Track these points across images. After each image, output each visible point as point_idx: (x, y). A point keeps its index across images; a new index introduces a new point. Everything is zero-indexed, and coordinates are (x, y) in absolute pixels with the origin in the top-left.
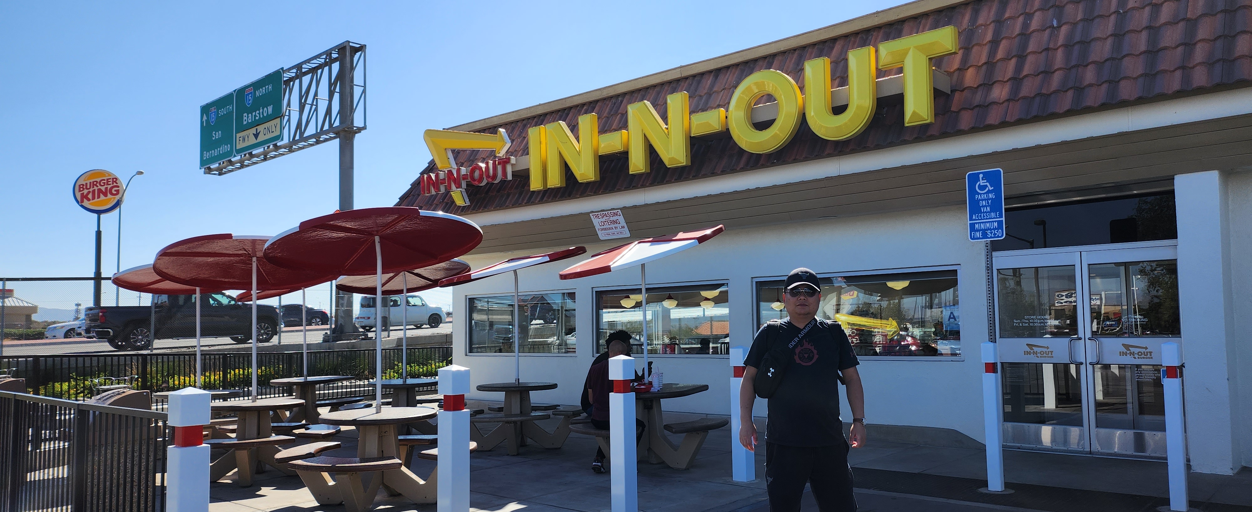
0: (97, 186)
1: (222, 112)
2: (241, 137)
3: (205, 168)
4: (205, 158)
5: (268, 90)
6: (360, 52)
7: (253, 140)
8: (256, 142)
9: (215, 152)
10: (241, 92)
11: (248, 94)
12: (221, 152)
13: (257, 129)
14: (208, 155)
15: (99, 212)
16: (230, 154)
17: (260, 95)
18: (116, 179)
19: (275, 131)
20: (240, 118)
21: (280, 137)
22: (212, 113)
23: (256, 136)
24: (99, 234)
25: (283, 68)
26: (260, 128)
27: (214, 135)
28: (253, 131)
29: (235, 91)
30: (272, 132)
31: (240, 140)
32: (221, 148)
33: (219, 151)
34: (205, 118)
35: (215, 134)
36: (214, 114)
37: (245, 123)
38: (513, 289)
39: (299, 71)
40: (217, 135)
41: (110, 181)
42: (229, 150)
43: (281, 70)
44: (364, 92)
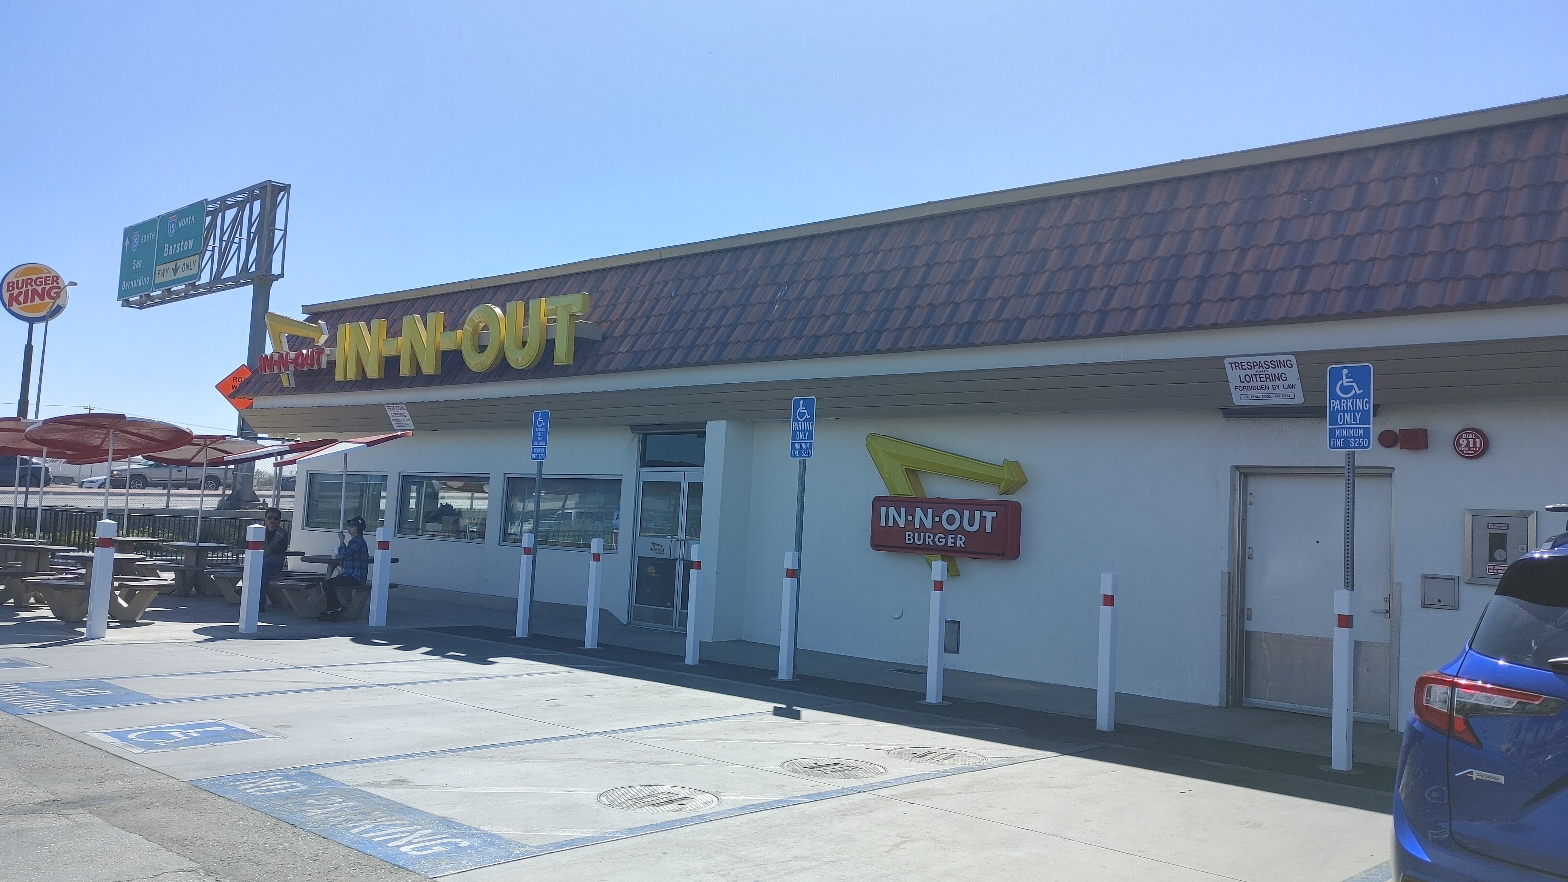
0: (32, 286)
1: (145, 238)
2: (160, 270)
3: (123, 300)
4: (123, 289)
5: (191, 222)
6: (284, 192)
7: (170, 276)
8: (173, 278)
9: (134, 282)
10: (165, 219)
11: (171, 223)
12: (140, 285)
13: (176, 263)
14: (127, 286)
15: (31, 321)
16: (148, 287)
17: (183, 225)
18: (58, 277)
19: (193, 268)
20: (161, 249)
21: (198, 276)
22: (135, 238)
23: (175, 271)
24: (29, 350)
25: (207, 199)
26: (180, 263)
27: (134, 264)
28: (173, 265)
29: (159, 216)
30: (191, 269)
31: (159, 274)
32: (140, 280)
33: (138, 282)
34: (127, 243)
35: (136, 263)
36: (136, 239)
37: (166, 255)
38: (342, 469)
39: (223, 204)
40: (138, 264)
41: (49, 280)
42: (147, 283)
43: (204, 202)
44: (284, 236)
